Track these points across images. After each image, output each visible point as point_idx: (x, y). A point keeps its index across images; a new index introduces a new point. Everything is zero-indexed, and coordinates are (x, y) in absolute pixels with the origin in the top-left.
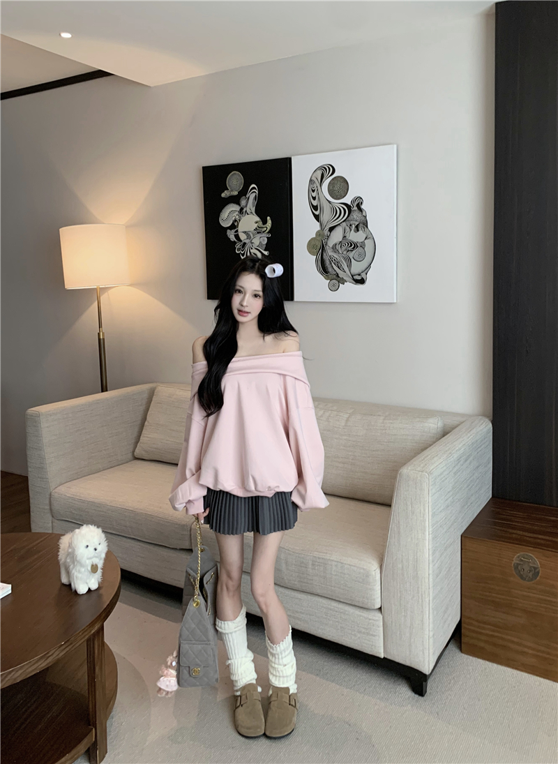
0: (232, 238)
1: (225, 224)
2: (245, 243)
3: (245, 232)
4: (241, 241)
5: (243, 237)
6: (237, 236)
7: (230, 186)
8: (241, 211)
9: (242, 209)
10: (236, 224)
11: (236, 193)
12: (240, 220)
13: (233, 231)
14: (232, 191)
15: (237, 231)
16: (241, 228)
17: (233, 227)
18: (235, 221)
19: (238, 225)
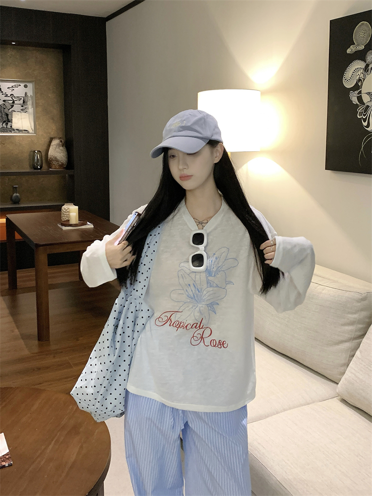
0: (355, 100)
1: (348, 85)
2: (368, 107)
3: (368, 94)
4: (364, 104)
5: (366, 99)
6: (360, 99)
7: (356, 40)
8: (366, 69)
9: (367, 66)
10: (360, 85)
11: (362, 47)
12: (364, 79)
13: (356, 92)
14: (358, 45)
15: (360, 92)
16: (364, 89)
17: (357, 87)
18: (360, 80)
19: (362, 85)
